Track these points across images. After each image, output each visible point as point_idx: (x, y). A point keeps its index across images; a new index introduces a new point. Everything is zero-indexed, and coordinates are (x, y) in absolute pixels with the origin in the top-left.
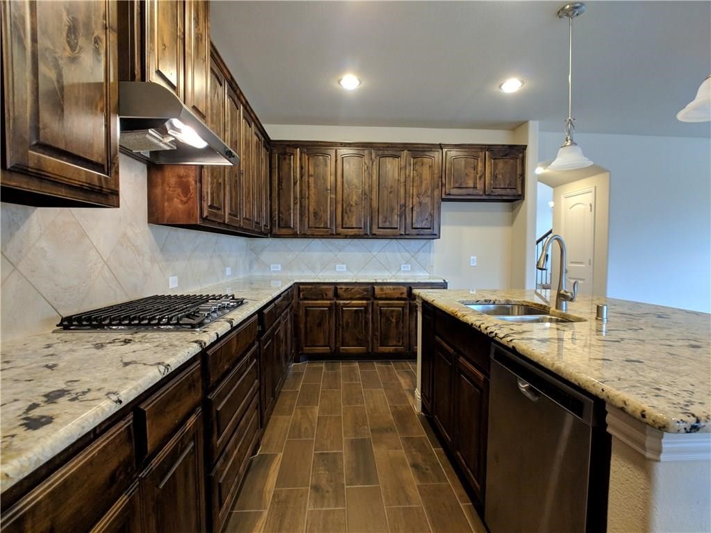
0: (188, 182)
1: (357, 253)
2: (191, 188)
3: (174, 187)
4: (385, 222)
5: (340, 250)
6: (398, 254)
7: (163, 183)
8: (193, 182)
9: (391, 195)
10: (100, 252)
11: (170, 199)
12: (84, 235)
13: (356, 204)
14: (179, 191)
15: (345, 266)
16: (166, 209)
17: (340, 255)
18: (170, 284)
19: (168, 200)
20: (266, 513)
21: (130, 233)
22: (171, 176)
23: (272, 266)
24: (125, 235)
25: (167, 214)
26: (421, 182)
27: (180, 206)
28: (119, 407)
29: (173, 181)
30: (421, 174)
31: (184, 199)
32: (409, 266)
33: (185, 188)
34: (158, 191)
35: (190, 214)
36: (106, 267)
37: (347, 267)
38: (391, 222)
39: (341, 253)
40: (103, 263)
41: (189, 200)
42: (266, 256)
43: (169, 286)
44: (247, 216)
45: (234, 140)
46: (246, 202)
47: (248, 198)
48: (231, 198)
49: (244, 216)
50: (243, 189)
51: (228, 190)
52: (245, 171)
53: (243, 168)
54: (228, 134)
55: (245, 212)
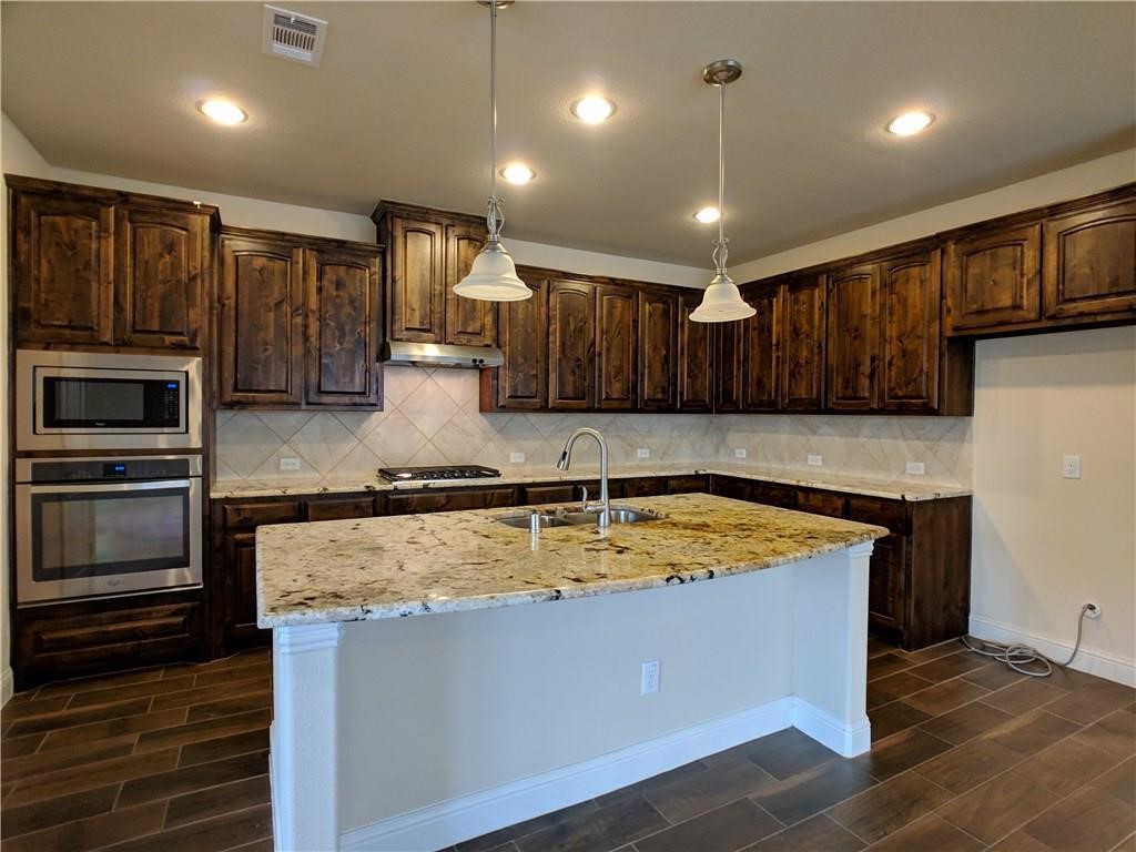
1: (837, 439)
4: (846, 388)
5: (814, 433)
6: (901, 443)
9: (856, 343)
10: (425, 433)
11: (484, 395)
13: (806, 362)
15: (820, 457)
17: (814, 440)
23: (737, 451)
26: (906, 313)
28: (283, 494)
30: (905, 300)
32: (922, 465)
35: (490, 405)
36: (429, 443)
37: (823, 461)
38: (855, 389)
39: (816, 438)
40: (427, 440)
41: (489, 394)
42: (733, 438)
43: (509, 459)
44: (615, 396)
45: (572, 328)
46: (611, 382)
47: (616, 376)
48: (562, 384)
49: (604, 397)
50: (600, 370)
51: (553, 377)
52: (608, 350)
53: (601, 349)
54: (556, 326)
55: (607, 393)
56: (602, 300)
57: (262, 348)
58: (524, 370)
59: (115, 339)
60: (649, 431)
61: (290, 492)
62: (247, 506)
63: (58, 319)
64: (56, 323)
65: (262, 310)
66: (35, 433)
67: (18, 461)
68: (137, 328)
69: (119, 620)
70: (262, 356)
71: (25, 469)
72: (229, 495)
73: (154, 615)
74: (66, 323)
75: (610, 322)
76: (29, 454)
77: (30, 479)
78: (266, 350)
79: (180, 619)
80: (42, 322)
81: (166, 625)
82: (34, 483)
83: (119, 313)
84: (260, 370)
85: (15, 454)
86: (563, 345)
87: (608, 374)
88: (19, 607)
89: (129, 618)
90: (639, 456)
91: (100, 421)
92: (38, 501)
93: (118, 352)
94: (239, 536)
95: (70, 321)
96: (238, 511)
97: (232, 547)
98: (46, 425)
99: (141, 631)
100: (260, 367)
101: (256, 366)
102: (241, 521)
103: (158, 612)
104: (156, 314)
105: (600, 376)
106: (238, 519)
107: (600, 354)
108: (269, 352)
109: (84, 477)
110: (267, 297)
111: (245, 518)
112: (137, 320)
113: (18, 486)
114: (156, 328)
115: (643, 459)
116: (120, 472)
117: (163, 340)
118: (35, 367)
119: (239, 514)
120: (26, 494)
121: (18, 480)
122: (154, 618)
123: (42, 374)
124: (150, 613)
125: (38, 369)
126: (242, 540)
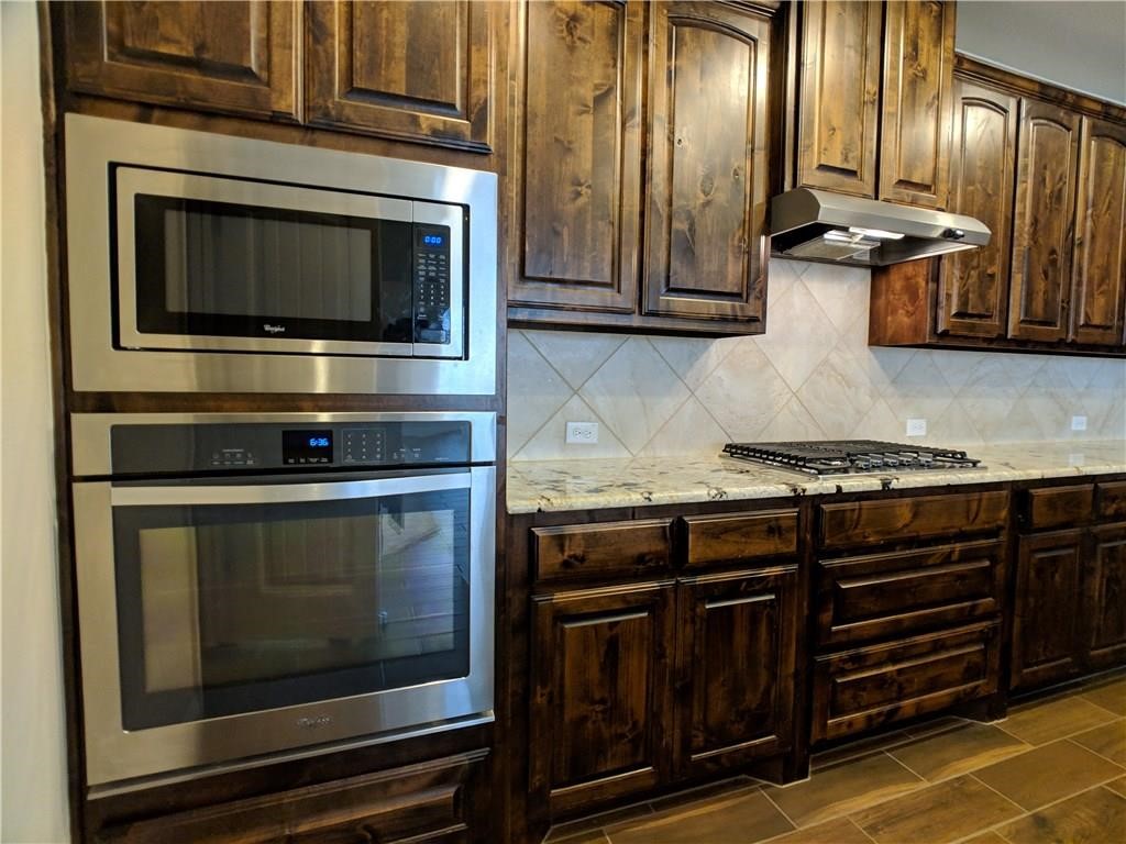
0: (917, 283)
2: (920, 291)
3: (899, 294)
7: (887, 291)
8: (923, 284)
10: (788, 382)
11: (894, 312)
12: (767, 363)
14: (905, 298)
16: (889, 325)
18: (908, 430)
19: (892, 313)
20: (925, 784)
21: (835, 358)
22: (896, 280)
24: (826, 362)
25: (890, 333)
27: (906, 319)
28: (647, 503)
29: (898, 285)
31: (910, 309)
33: (912, 292)
34: (882, 302)
35: (916, 330)
36: (794, 399)
40: (791, 394)
41: (916, 309)
43: (905, 431)
44: (1097, 320)
45: (1048, 191)
46: (1093, 295)
47: (1100, 285)
48: (1030, 295)
49: (1082, 322)
50: (1080, 274)
51: (1018, 280)
52: (1093, 237)
53: (1084, 234)
54: (1027, 186)
55: (1087, 314)
56: (1089, 145)
57: (569, 189)
58: (978, 267)
59: (307, 109)
60: (1087, 388)
61: (661, 497)
62: (577, 529)
63: (167, 40)
64: (164, 49)
65: (572, 108)
66: (116, 345)
67: (76, 418)
68: (358, 84)
69: (320, 807)
70: (571, 208)
71: (94, 438)
72: (544, 505)
73: (395, 788)
74: (187, 51)
75: (1098, 186)
76: (104, 402)
77: (106, 468)
78: (579, 194)
79: (448, 793)
80: (129, 43)
81: (421, 810)
82: (118, 478)
83: (317, 40)
84: (566, 237)
85: (69, 401)
86: (1035, 222)
87: (1090, 280)
88: (91, 797)
89: (341, 801)
90: (1074, 428)
91: (274, 322)
92: (128, 524)
93: (312, 143)
94: (562, 597)
95: (200, 48)
96: (560, 540)
97: (548, 620)
98: (144, 326)
99: (368, 828)
100: (565, 232)
101: (559, 228)
102: (566, 564)
103: (403, 781)
104: (400, 52)
105: (1079, 284)
106: (561, 558)
107: (1081, 244)
108: (581, 201)
109: (239, 464)
110: (579, 81)
111: (575, 557)
112: (357, 64)
113: (77, 487)
114: (401, 90)
115: (1078, 433)
116: (320, 451)
117: (415, 120)
118: (113, 167)
119: (562, 549)
120: (97, 506)
121: (78, 471)
122: (393, 797)
123: (132, 185)
124: (386, 785)
125: (120, 170)
126: (567, 604)
